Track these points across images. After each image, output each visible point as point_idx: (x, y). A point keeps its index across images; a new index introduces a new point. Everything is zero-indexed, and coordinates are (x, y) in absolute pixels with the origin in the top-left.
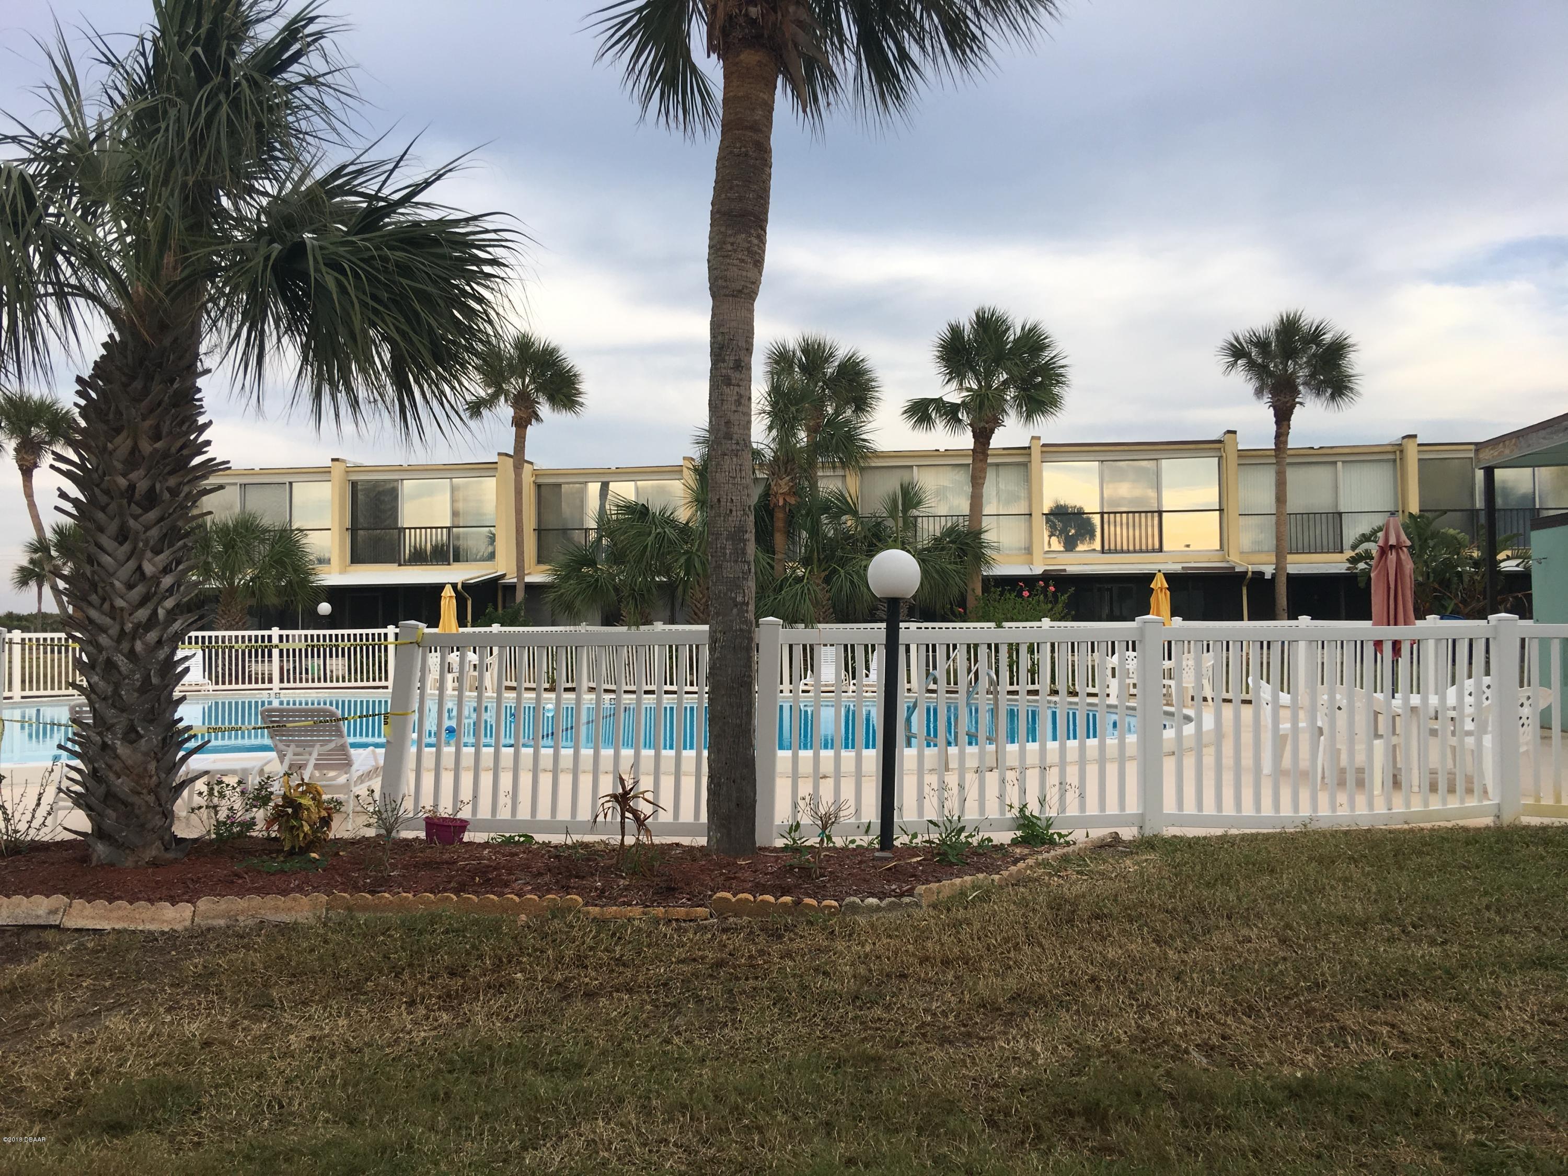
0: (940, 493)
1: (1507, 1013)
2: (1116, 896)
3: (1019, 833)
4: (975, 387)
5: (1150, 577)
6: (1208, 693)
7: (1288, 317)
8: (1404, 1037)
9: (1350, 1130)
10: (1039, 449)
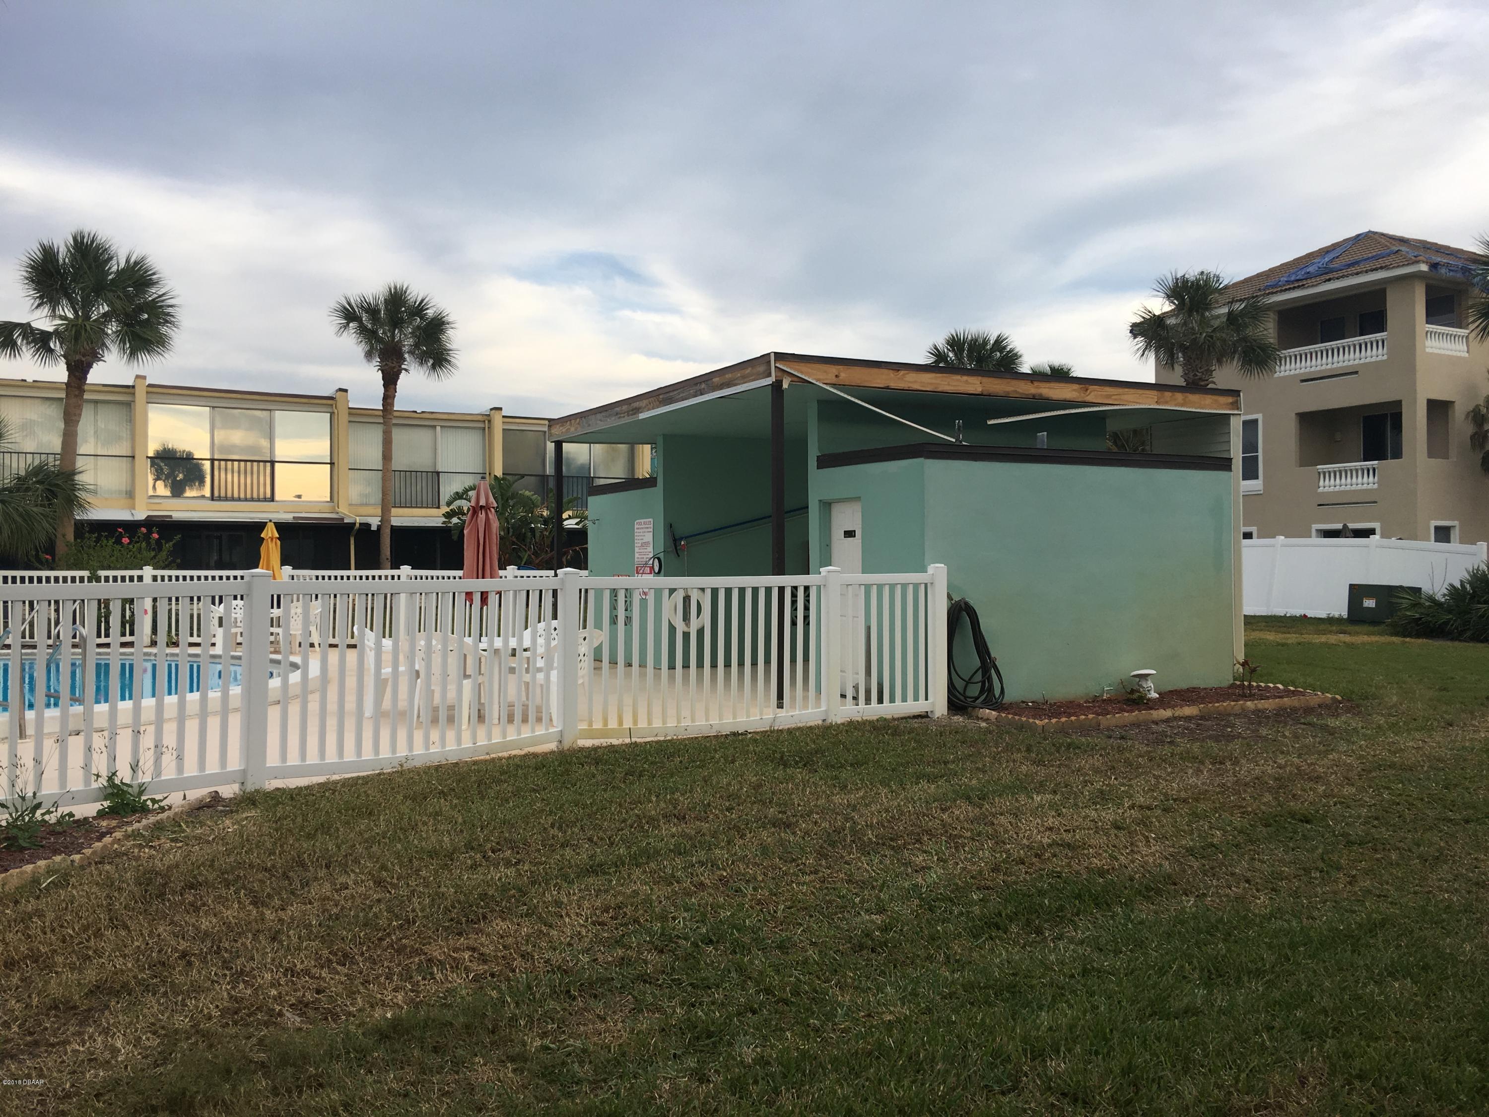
0: (27, 427)
1: (567, 920)
2: (213, 861)
3: (106, 804)
4: (70, 315)
5: (260, 526)
6: (315, 639)
7: (395, 288)
8: (484, 959)
9: (433, 1060)
10: (145, 389)
